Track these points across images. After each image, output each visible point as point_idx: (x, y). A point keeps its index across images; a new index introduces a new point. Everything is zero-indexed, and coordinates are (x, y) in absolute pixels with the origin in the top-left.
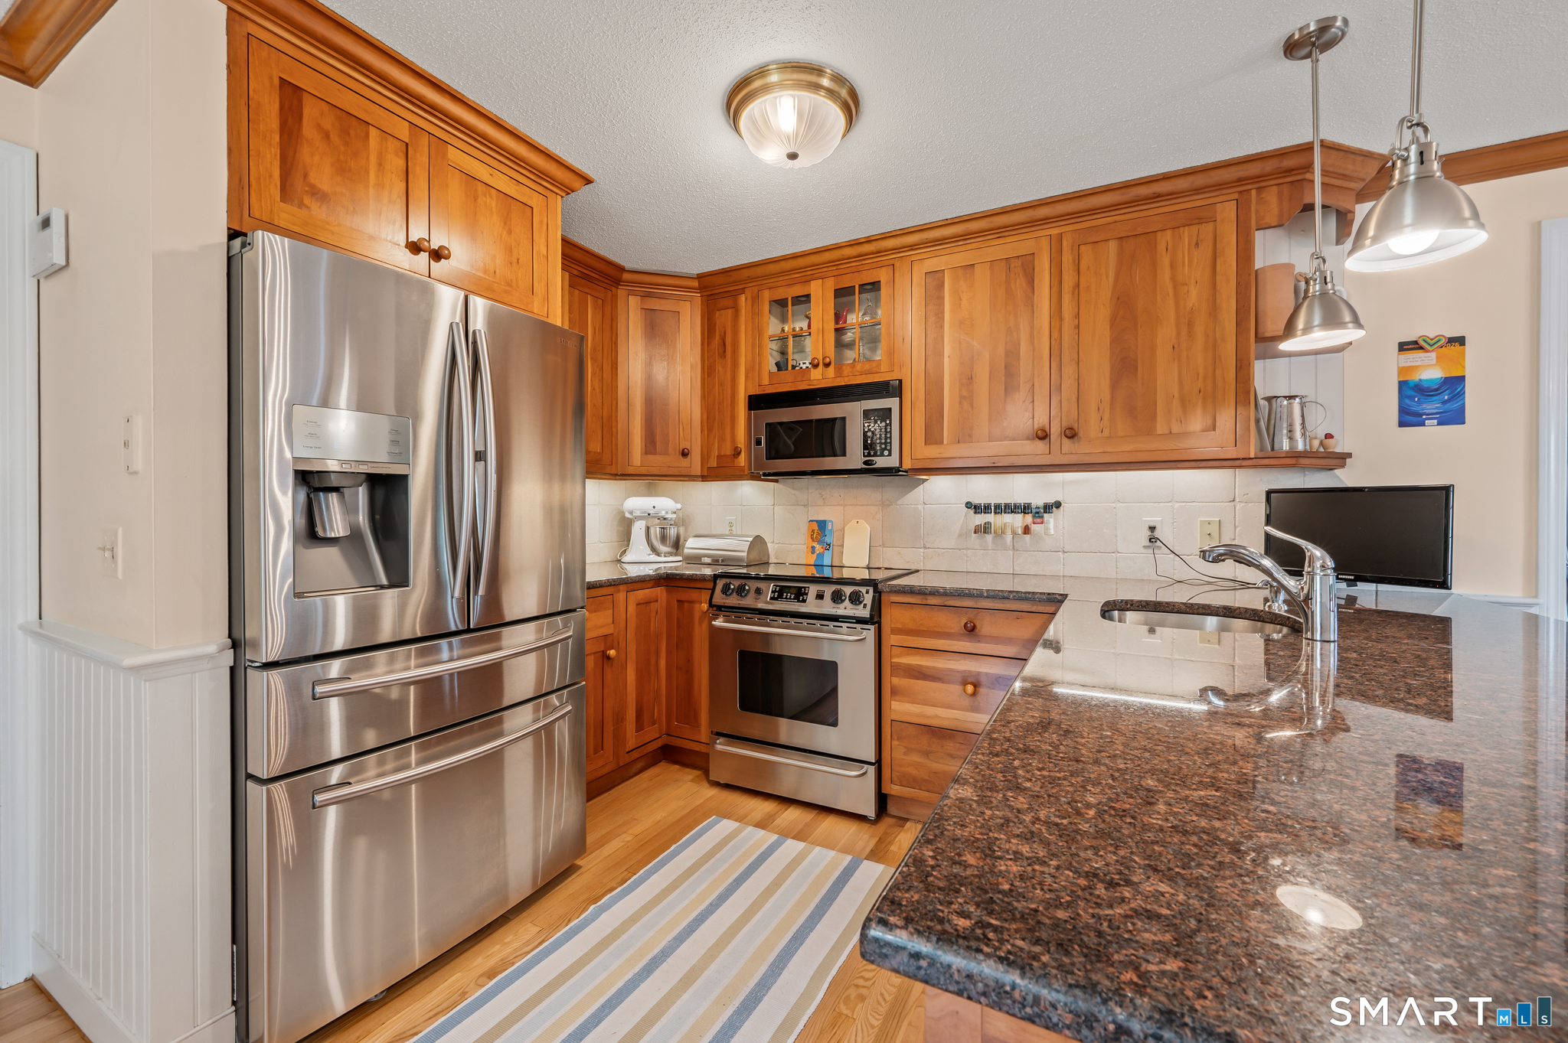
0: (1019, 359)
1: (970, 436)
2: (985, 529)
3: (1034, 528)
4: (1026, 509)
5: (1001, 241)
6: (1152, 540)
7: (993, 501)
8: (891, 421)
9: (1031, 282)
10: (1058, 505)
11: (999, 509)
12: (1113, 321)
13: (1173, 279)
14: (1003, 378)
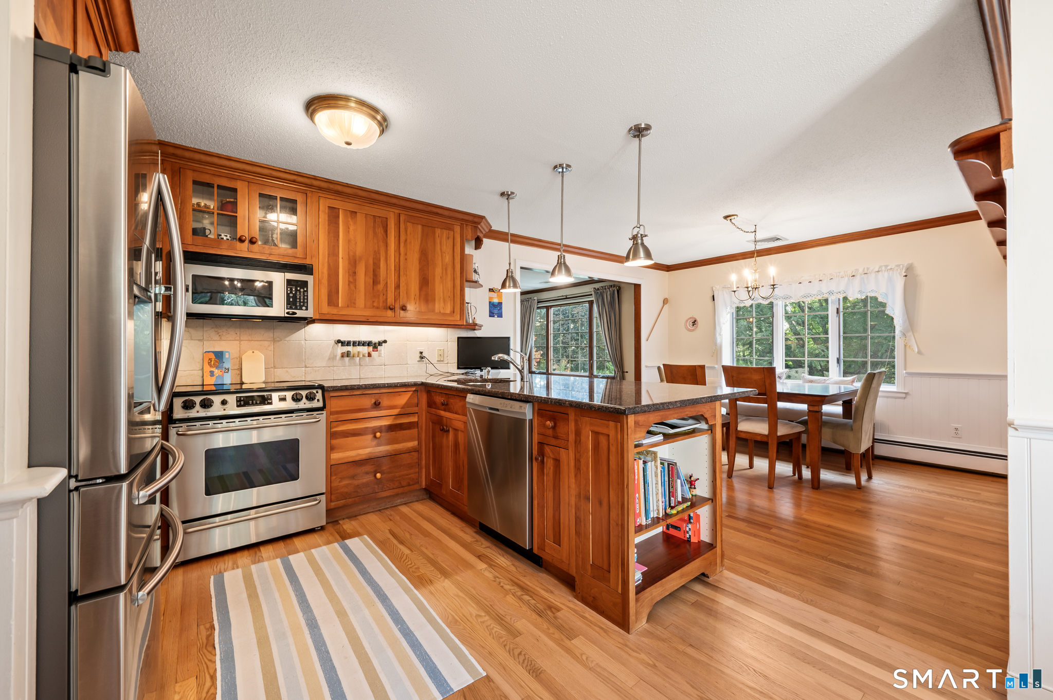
0: (380, 268)
1: (355, 304)
2: (348, 354)
3: (373, 354)
4: (369, 344)
5: (372, 206)
6: (422, 358)
7: (352, 340)
8: (307, 289)
9: (386, 231)
10: (385, 342)
11: (355, 344)
12: (420, 260)
13: (441, 249)
14: (372, 276)
